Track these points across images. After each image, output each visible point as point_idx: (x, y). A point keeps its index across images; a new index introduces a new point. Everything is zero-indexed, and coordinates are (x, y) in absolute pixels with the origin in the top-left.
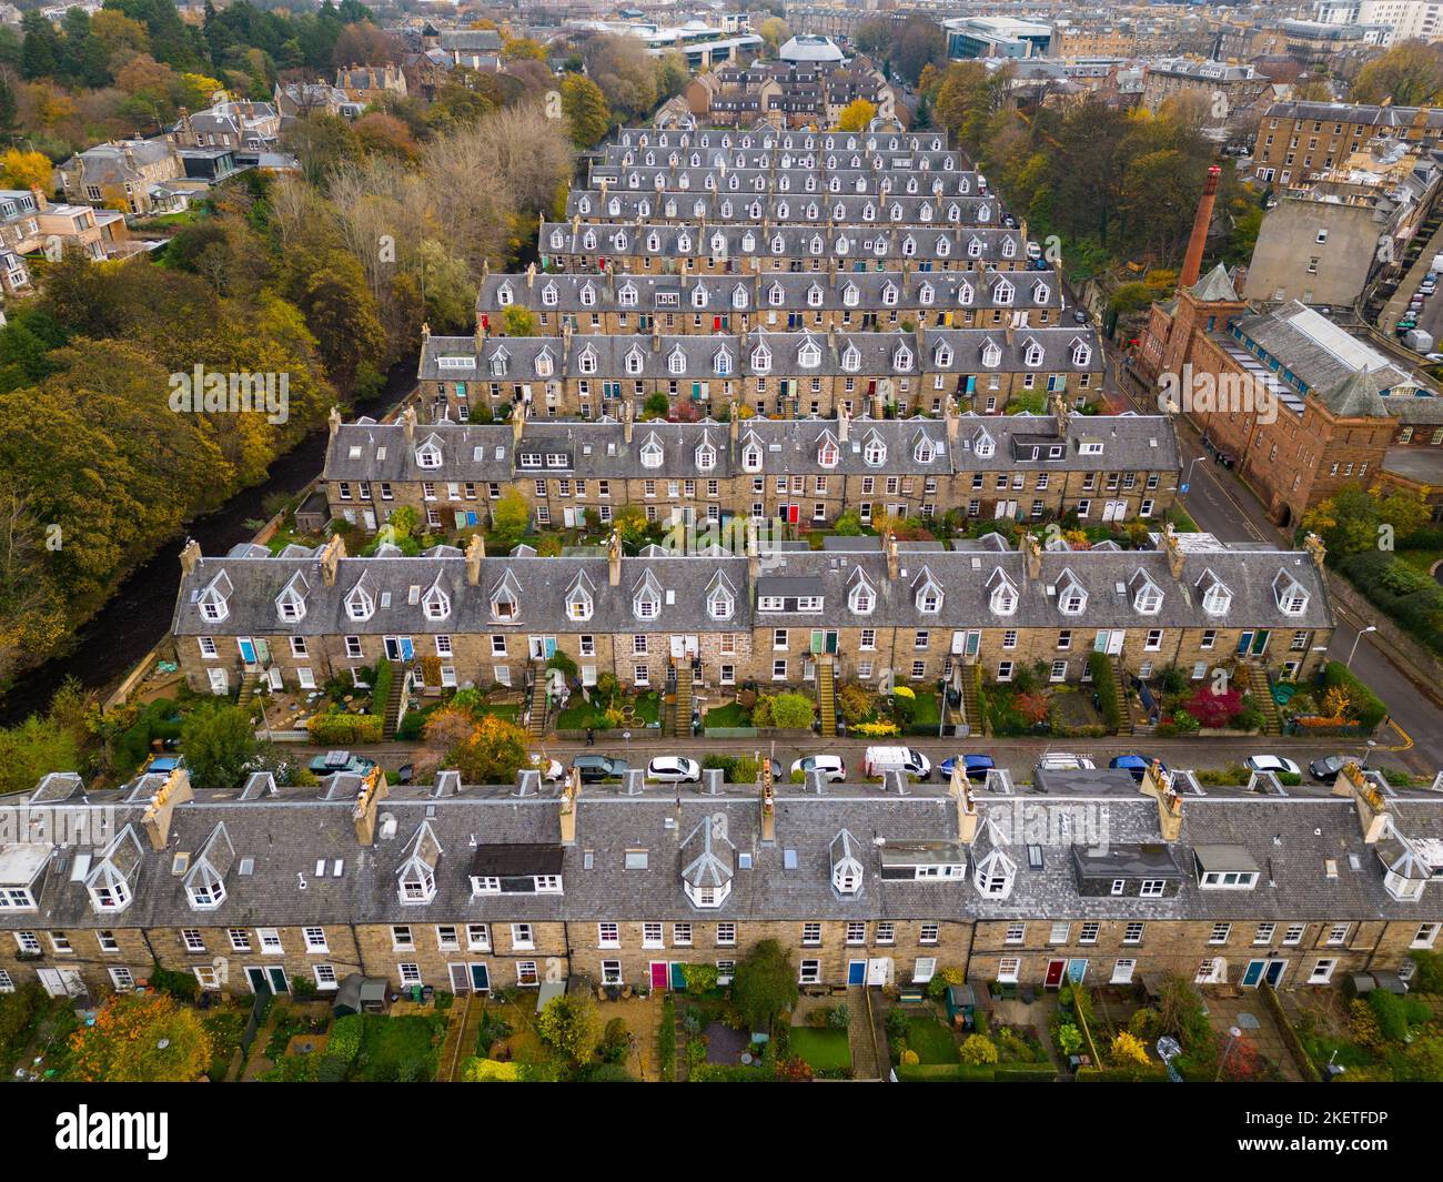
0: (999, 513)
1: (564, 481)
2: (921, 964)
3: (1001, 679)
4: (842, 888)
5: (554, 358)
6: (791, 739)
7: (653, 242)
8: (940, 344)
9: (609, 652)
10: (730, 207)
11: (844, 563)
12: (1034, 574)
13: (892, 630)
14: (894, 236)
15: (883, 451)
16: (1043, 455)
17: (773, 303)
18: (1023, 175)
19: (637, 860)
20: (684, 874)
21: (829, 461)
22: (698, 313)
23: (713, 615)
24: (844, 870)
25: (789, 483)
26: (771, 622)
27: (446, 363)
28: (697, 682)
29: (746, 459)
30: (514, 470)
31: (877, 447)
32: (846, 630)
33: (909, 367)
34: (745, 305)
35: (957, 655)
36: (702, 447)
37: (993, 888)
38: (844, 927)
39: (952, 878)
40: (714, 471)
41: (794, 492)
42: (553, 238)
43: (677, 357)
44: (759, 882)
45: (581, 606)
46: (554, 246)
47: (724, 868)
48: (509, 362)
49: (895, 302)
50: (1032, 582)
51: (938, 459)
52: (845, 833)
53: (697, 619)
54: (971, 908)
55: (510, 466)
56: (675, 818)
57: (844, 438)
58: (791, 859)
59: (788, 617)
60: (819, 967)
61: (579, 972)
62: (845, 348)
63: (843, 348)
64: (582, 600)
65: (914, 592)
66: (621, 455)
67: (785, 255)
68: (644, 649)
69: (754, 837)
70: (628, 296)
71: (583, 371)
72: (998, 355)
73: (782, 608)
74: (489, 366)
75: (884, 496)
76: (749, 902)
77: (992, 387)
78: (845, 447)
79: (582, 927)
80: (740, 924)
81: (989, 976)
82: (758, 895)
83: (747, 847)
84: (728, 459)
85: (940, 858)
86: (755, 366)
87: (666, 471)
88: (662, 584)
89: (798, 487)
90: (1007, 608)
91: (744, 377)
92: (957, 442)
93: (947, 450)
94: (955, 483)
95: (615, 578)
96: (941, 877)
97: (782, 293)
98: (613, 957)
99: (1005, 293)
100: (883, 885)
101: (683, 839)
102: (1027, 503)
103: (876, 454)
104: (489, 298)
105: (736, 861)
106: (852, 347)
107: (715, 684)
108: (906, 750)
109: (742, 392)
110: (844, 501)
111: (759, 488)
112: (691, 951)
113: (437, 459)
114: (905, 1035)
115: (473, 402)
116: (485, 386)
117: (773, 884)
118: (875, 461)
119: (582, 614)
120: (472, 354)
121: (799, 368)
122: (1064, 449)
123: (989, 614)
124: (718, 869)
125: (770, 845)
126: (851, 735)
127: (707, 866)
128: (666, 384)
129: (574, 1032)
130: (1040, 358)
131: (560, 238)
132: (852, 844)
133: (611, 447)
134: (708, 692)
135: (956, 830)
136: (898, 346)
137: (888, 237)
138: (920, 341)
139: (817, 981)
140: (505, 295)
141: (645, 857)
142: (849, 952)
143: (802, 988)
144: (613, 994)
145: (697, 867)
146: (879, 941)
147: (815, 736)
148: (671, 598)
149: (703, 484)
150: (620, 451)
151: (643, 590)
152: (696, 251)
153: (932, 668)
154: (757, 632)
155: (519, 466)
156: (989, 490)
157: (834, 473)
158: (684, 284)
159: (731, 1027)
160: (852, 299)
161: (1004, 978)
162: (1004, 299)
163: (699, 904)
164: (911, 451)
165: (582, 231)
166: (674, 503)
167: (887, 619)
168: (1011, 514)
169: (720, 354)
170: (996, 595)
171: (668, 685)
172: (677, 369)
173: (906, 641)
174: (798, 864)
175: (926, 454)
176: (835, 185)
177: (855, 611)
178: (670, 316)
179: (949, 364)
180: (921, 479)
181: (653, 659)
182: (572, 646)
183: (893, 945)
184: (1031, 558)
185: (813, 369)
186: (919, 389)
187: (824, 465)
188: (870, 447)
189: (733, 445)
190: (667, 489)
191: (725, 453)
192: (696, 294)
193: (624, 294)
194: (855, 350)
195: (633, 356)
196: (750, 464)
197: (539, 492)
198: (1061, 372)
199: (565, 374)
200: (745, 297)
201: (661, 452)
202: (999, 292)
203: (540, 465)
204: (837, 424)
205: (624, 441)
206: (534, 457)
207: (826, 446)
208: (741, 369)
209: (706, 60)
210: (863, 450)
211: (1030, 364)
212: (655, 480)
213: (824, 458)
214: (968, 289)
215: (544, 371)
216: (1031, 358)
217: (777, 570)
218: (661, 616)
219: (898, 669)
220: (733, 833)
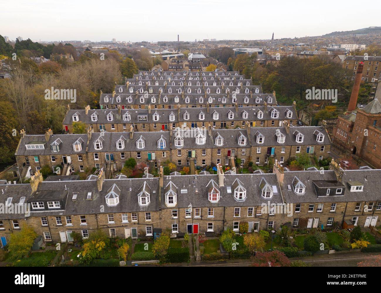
0: (309, 226)
1: (59, 217)
8: (258, 134)
10: (171, 90)
14: (229, 97)
15: (244, 193)
16: (332, 193)
17: (185, 119)
18: (267, 80)
21: (214, 199)
22: (155, 123)
25: (192, 212)
27: (29, 147)
29: (167, 200)
31: (241, 190)
33: (245, 144)
34: (174, 120)
36: (141, 193)
40: (149, 206)
41: (196, 217)
42: (105, 99)
43: (140, 141)
46: (105, 101)
48: (60, 146)
49: (233, 118)
51: (275, 195)
57: (222, 185)
62: (216, 136)
63: (215, 136)
66: (95, 198)
67: (190, 104)
70: (126, 117)
71: (96, 149)
72: (284, 138)
74: (51, 149)
75: (246, 218)
77: (283, 152)
78: (223, 190)
84: (157, 199)
86: (176, 145)
87: (120, 208)
89: (197, 214)
91: (171, 149)
92: (284, 186)
93: (279, 190)
97: (188, 115)
99: (276, 114)
102: (324, 219)
103: (241, 195)
104: (69, 119)
106: (219, 136)
109: (171, 156)
110: (224, 221)
111: (175, 215)
115: (42, 165)
116: (48, 157)
118: (241, 198)
120: (43, 142)
121: (196, 145)
128: (135, 154)
130: (303, 139)
131: (107, 99)
133: (90, 194)
136: (240, 135)
137: (226, 97)
138: (248, 133)
140: (75, 118)
149: (142, 214)
152: (158, 102)
156: (305, 212)
157: (218, 205)
158: (150, 112)
160: (216, 117)
162: (275, 116)
164: (260, 192)
165: (116, 96)
166: (126, 226)
168: (315, 226)
169: (160, 140)
172: (141, 146)
175: (268, 193)
176: (206, 84)
178: (144, 125)
179: (263, 142)
185: (202, 145)
186: (250, 153)
187: (212, 201)
188: (237, 190)
189: (160, 190)
190: (121, 218)
191: (155, 196)
192: (154, 116)
193: (125, 116)
194: (221, 137)
195: (120, 141)
196: (170, 202)
197: (44, 224)
198: (312, 145)
199: (87, 150)
200: (174, 117)
201: (118, 198)
202: (273, 114)
203: (44, 208)
204: (218, 176)
205: (97, 190)
206: (39, 204)
207: (213, 191)
208: (170, 146)
209: (168, 58)
210: (233, 191)
211: (298, 142)
212: (114, 214)
213: (212, 197)
214: (261, 113)
215: (78, 149)
216: (299, 139)
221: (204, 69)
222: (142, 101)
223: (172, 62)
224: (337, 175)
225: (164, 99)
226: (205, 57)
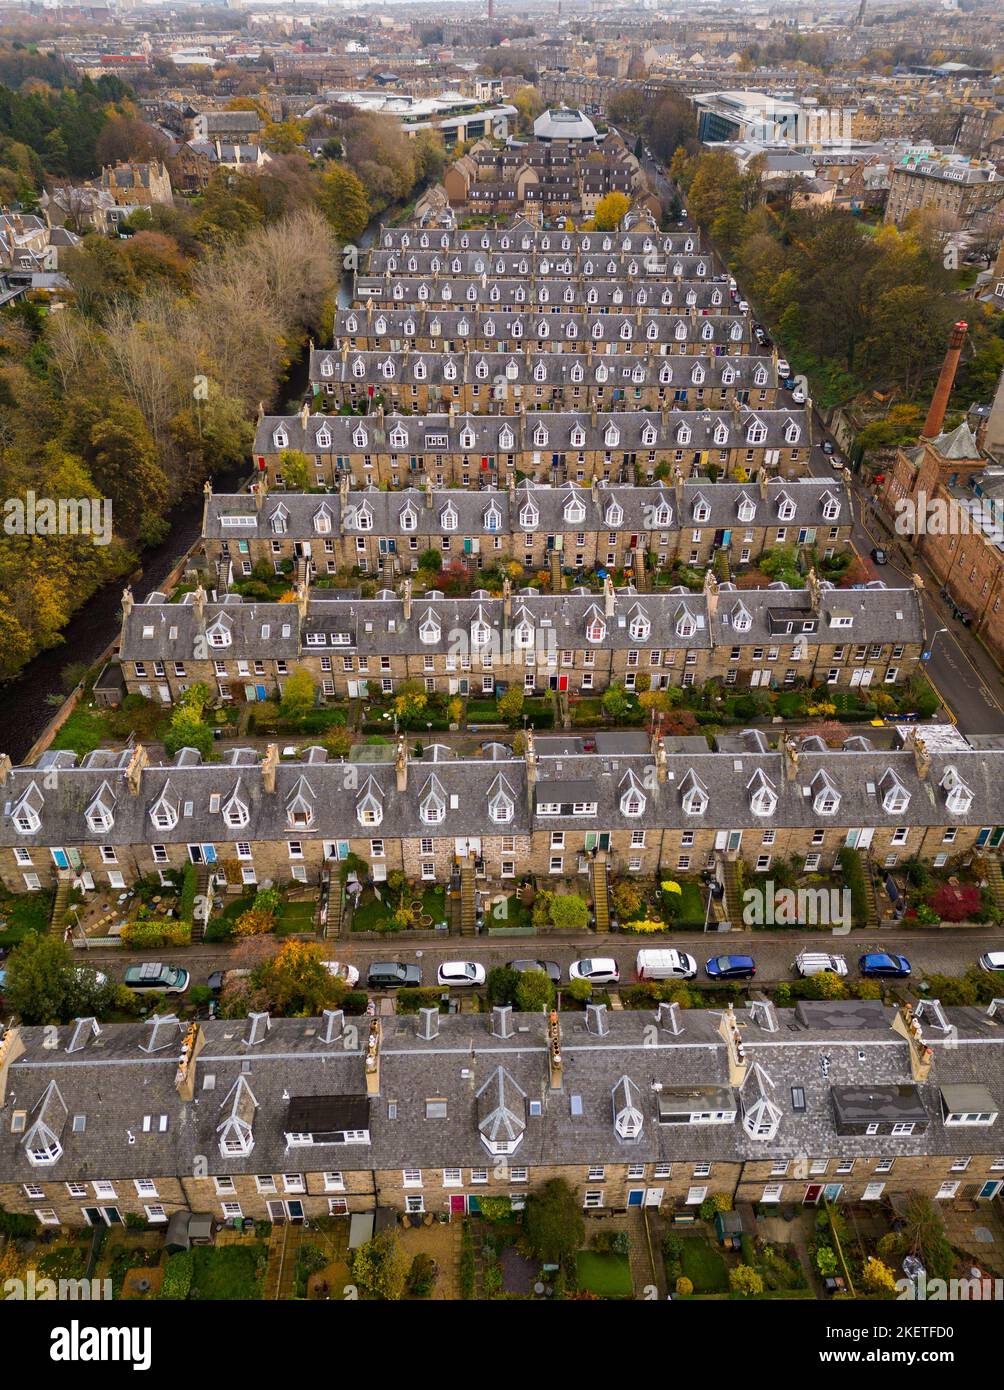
0: (754, 682)
1: (348, 658)
2: (694, 1191)
3: (759, 869)
4: (624, 1134)
5: (332, 514)
6: (569, 936)
7: (420, 370)
8: (699, 499)
9: (398, 853)
10: (493, 326)
11: (616, 766)
12: (791, 776)
13: (661, 831)
14: (651, 363)
15: (647, 627)
16: (797, 630)
17: (538, 444)
18: (773, 290)
19: (437, 1109)
20: (481, 1127)
21: (596, 636)
22: (466, 454)
23: (495, 818)
24: (626, 1121)
25: (559, 656)
26: (549, 825)
27: (229, 522)
28: (479, 876)
30: (300, 648)
31: (641, 623)
32: (618, 831)
33: (668, 522)
34: (511, 446)
35: (720, 851)
37: (760, 1132)
38: (625, 1168)
39: (723, 1121)
41: (564, 664)
42: (323, 367)
43: (449, 514)
44: (548, 1128)
45: (372, 814)
46: (324, 374)
47: (517, 1119)
48: (288, 521)
49: (654, 442)
50: (790, 784)
51: (699, 632)
52: (626, 1079)
53: (479, 822)
54: (741, 1149)
55: (296, 644)
56: (471, 1069)
57: (610, 612)
58: (577, 1106)
59: (564, 820)
60: (602, 1195)
61: (385, 1204)
62: (608, 504)
63: (607, 504)
64: (372, 808)
65: (681, 794)
66: (401, 630)
67: (546, 383)
68: (430, 851)
69: (544, 1085)
70: (399, 438)
71: (360, 528)
72: (753, 510)
73: (559, 812)
74: (270, 524)
75: (648, 667)
76: (540, 1147)
77: (748, 540)
78: (612, 622)
79: (388, 1174)
80: (531, 1166)
81: (753, 1198)
82: (547, 1141)
83: (537, 1096)
85: (713, 1106)
86: (523, 524)
87: (443, 647)
88: (446, 790)
89: (567, 660)
90: (767, 810)
91: (513, 532)
92: (716, 616)
93: (707, 624)
94: (714, 656)
95: (402, 784)
96: (713, 1120)
97: (546, 435)
98: (416, 1192)
99: (758, 433)
100: (660, 1129)
101: (478, 1088)
102: (781, 672)
103: (641, 630)
104: (265, 441)
105: (527, 1108)
106: (615, 504)
107: (496, 877)
108: (674, 952)
109: (511, 546)
110: (611, 672)
112: (487, 1187)
113: (227, 639)
115: (255, 558)
116: (267, 543)
117: (562, 1130)
118: (640, 635)
119: (373, 820)
120: (254, 512)
121: (565, 523)
122: (817, 624)
123: (750, 814)
124: (512, 1122)
125: (558, 1092)
126: (622, 931)
127: (502, 1120)
128: (439, 540)
129: (385, 1277)
130: (793, 512)
131: (330, 366)
132: (633, 1090)
133: (392, 623)
134: (490, 886)
135: (726, 1074)
136: (658, 502)
137: (645, 364)
139: (600, 1205)
140: (280, 438)
141: (444, 1106)
142: (629, 1184)
143: (586, 1211)
144: (417, 1221)
145: (493, 1121)
146: (657, 1175)
147: (590, 932)
148: (455, 802)
150: (400, 628)
151: (429, 797)
152: (462, 379)
153: (697, 861)
154: (536, 835)
155: (304, 644)
156: (746, 659)
157: (602, 647)
158: (452, 425)
159: (524, 1256)
160: (612, 440)
161: (767, 1198)
162: (757, 439)
163: (494, 1150)
164: (673, 626)
165: (352, 358)
166: (452, 675)
167: (656, 821)
168: (765, 682)
169: (490, 511)
170: (757, 797)
171: (452, 879)
172: (450, 525)
173: (673, 840)
174: (584, 1110)
175: (687, 629)
176: (593, 299)
177: (627, 813)
178: (439, 457)
179: (707, 519)
180: (682, 653)
182: (364, 849)
183: (670, 1178)
184: (788, 763)
185: (578, 525)
186: (678, 542)
187: (592, 640)
188: (635, 623)
189: (507, 620)
190: (444, 663)
192: (464, 436)
193: (395, 436)
194: (618, 506)
195: (408, 513)
197: (324, 667)
198: (812, 525)
199: (341, 532)
200: (511, 438)
201: (439, 631)
202: (752, 432)
203: (325, 643)
204: (605, 597)
205: (404, 618)
206: (318, 636)
207: (594, 623)
208: (510, 525)
210: (628, 625)
211: (783, 519)
212: (433, 656)
213: (592, 633)
214: (723, 429)
215: (323, 529)
216: (785, 512)
217: (553, 774)
218: (446, 820)
219: (665, 863)
220: (524, 1081)
223: (480, 162)
224: (814, 599)
225: (478, 368)
226: (596, 134)
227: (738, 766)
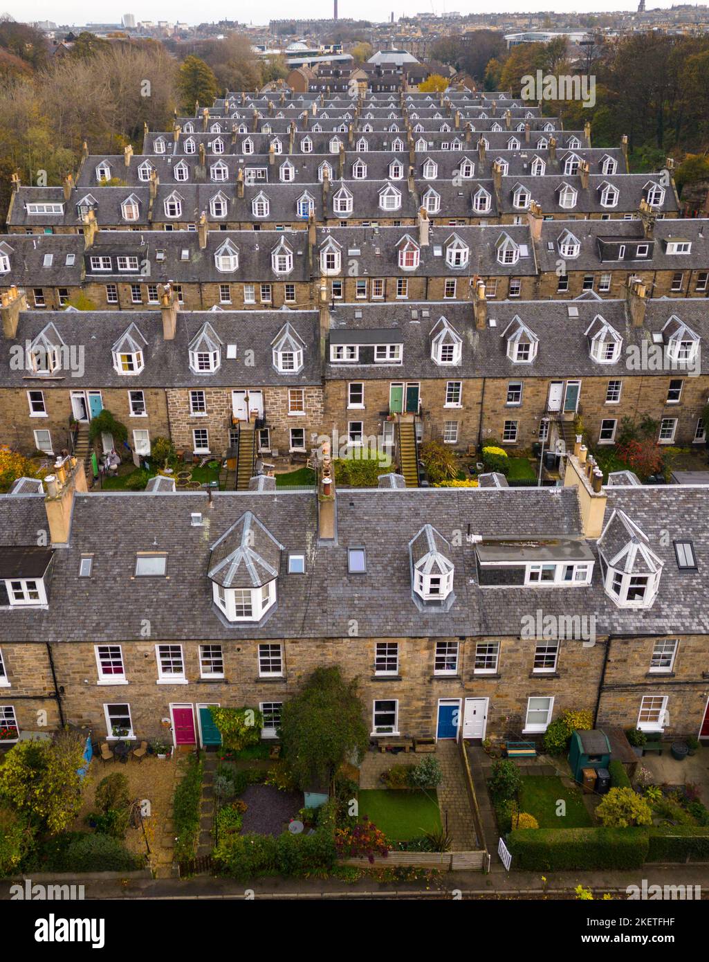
1: (136, 286)
2: (534, 706)
3: (602, 442)
4: (425, 595)
5: (140, 205)
7: (248, 146)
8: (518, 187)
9: (162, 413)
11: (425, 313)
12: (638, 321)
13: (480, 383)
14: (468, 138)
15: (465, 251)
16: (630, 255)
17: (357, 177)
19: (152, 565)
20: (211, 574)
21: (410, 263)
23: (280, 369)
24: (428, 568)
25: (369, 287)
26: (344, 376)
27: (35, 209)
28: (263, 450)
29: (324, 261)
30: (83, 275)
31: (459, 247)
32: (429, 382)
33: (487, 209)
35: (554, 413)
36: (278, 249)
37: (632, 594)
38: (429, 648)
39: (574, 583)
40: (291, 274)
41: (375, 297)
42: (155, 144)
43: (260, 200)
44: (315, 588)
45: (129, 358)
46: (156, 152)
47: (265, 564)
48: (95, 208)
50: (636, 329)
51: (522, 261)
52: (430, 530)
53: (261, 372)
54: (603, 620)
55: (80, 272)
56: (205, 515)
57: (425, 242)
58: (357, 561)
59: (364, 370)
60: (397, 713)
61: (75, 721)
62: (425, 191)
63: (422, 192)
64: (130, 350)
65: (504, 342)
66: (195, 260)
68: (202, 409)
69: (309, 536)
70: (219, 172)
71: (168, 216)
72: (575, 196)
73: (357, 359)
74: (76, 211)
75: (468, 300)
76: (300, 615)
78: (426, 252)
79: (70, 650)
80: (288, 645)
81: (625, 723)
82: (313, 606)
83: (300, 548)
84: (305, 264)
85: (559, 555)
86: (337, 210)
87: (242, 276)
88: (223, 339)
89: (378, 292)
90: (609, 356)
91: (326, 219)
92: (540, 244)
93: (531, 252)
94: (540, 285)
95: (170, 331)
96: (559, 581)
97: (364, 167)
98: (119, 698)
100: (481, 592)
101: (214, 539)
103: (458, 255)
104: (87, 176)
105: (284, 565)
106: (432, 191)
107: (283, 452)
111: (339, 292)
112: (224, 688)
114: (516, 795)
117: (334, 592)
118: (458, 262)
119: (131, 367)
120: (61, 201)
121: (380, 211)
122: (652, 245)
123: (590, 362)
124: (257, 566)
125: (329, 544)
127: (243, 562)
128: (250, 228)
129: (46, 787)
130: (616, 199)
131: (162, 144)
132: (438, 540)
133: (185, 253)
134: (275, 460)
135: (577, 524)
136: (477, 189)
137: (463, 139)
138: (497, 185)
139: (396, 732)
140: (103, 172)
141: (163, 560)
142: (437, 687)
143: (375, 743)
144: (122, 752)
145: (229, 564)
146: (477, 671)
148: (232, 352)
149: (279, 289)
150: (194, 257)
151: (200, 339)
153: (525, 429)
154: (330, 387)
155: (88, 270)
156: (575, 290)
157: (415, 275)
158: (272, 161)
159: (276, 787)
160: (431, 174)
161: (646, 727)
163: (232, 615)
164: (494, 254)
165: (183, 138)
166: (250, 310)
167: (475, 369)
169: (302, 198)
170: (598, 339)
171: (230, 451)
172: (261, 213)
173: (497, 396)
174: (367, 566)
175: (510, 254)
177: (439, 362)
179: (527, 206)
180: (505, 281)
181: (212, 420)
182: (121, 404)
183: (497, 677)
184: (634, 302)
185: (394, 212)
187: (405, 268)
188: (451, 247)
189: (310, 249)
190: (242, 294)
191: (302, 259)
192: (284, 169)
193: (215, 169)
194: (435, 192)
195: (218, 199)
196: (328, 266)
197: (110, 299)
198: (636, 211)
199: (150, 218)
200: (330, 171)
201: (236, 256)
202: (569, 165)
203: (110, 269)
204: (418, 229)
205: (198, 248)
206: (104, 260)
207: (406, 247)
208: (323, 212)
209: (305, 66)
210: (444, 252)
211: (606, 206)
212: (230, 285)
213: (404, 259)
214: (539, 163)
215: (131, 216)
216: (607, 199)
217: (351, 322)
218: (221, 371)
219: (488, 432)
220: (281, 531)
221: (413, 90)
222: (248, 151)
223: (320, 75)
224: (646, 226)
225: (303, 144)
226: (415, 60)
227: (573, 312)
